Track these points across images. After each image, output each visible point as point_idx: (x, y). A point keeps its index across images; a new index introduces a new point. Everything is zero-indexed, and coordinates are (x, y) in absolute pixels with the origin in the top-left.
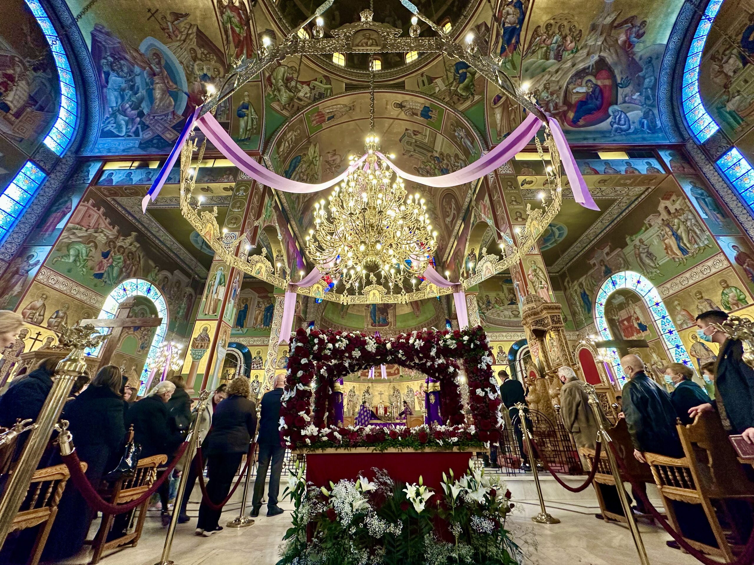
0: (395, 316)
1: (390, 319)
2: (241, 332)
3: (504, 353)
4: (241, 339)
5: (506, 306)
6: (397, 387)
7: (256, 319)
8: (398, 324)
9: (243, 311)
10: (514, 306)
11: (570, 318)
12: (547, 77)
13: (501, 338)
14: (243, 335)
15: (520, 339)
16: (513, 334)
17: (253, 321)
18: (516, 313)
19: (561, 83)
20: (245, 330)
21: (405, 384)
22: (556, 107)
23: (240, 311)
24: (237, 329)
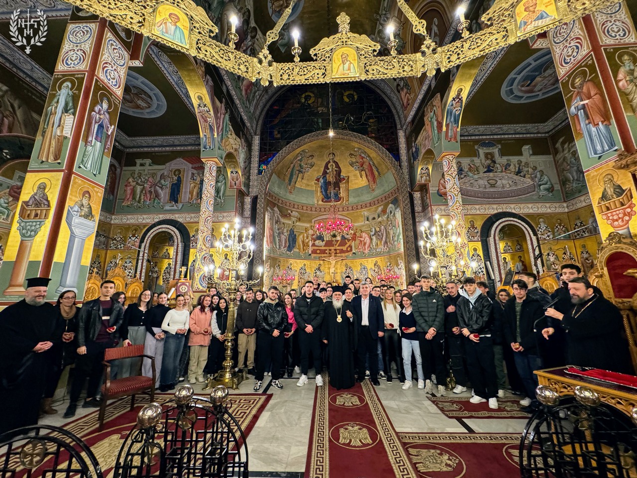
0: (348, 190)
1: (342, 194)
2: (175, 208)
3: (476, 228)
4: (177, 216)
5: (481, 174)
6: (349, 264)
7: (191, 193)
8: (351, 200)
9: (176, 184)
10: (491, 174)
11: (557, 187)
13: (473, 212)
14: (179, 211)
15: (496, 212)
16: (488, 206)
17: (188, 195)
18: (492, 182)
20: (180, 206)
21: (359, 261)
23: (172, 185)
24: (171, 205)
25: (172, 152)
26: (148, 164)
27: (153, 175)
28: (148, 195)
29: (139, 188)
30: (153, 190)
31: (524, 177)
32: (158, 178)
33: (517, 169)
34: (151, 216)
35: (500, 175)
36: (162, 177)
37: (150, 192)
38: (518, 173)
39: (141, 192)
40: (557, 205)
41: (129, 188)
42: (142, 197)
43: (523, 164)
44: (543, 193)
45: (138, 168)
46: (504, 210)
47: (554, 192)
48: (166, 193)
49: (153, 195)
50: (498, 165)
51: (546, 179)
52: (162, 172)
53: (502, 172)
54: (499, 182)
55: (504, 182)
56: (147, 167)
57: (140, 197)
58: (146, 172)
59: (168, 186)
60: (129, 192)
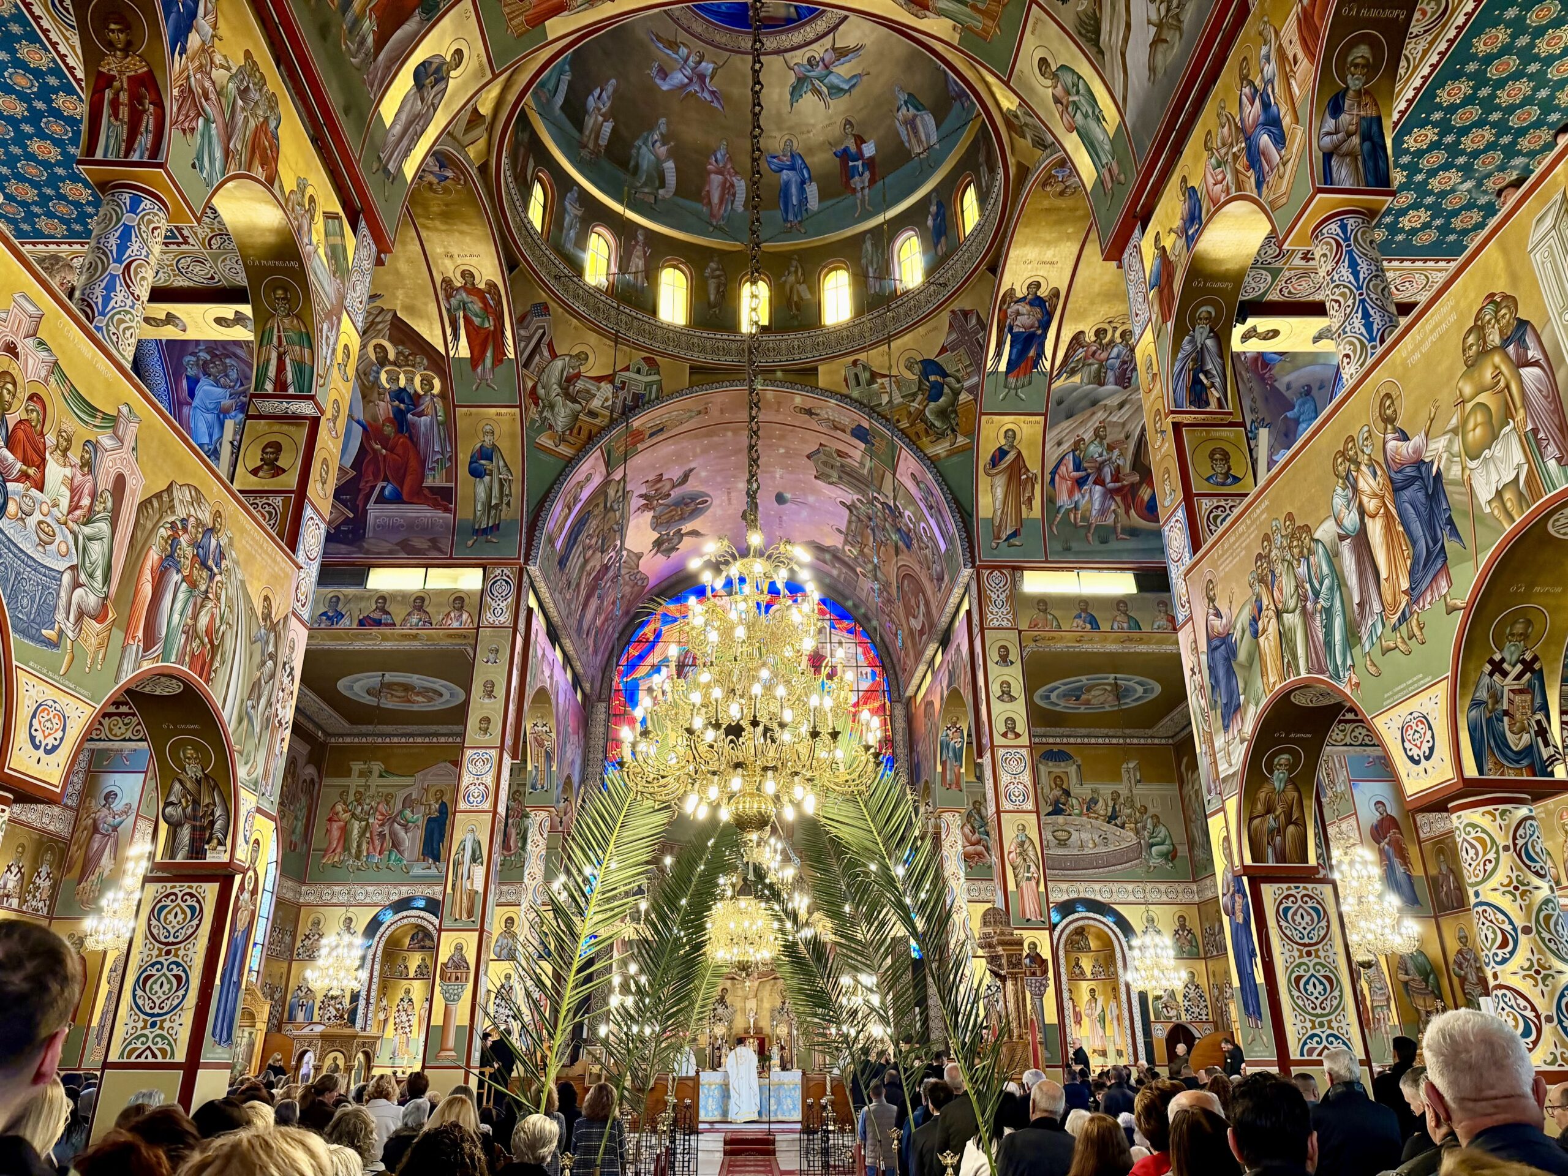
2: (434, 871)
10: (1060, 819)
11: (1183, 850)
12: (1100, 415)
15: (1065, 897)
18: (1061, 835)
19: (1130, 427)
22: (1116, 478)
23: (429, 820)
24: (425, 864)
25: (430, 747)
26: (376, 773)
27: (388, 799)
28: (377, 842)
29: (356, 827)
30: (387, 832)
31: (1123, 827)
32: (399, 806)
33: (1110, 809)
34: (385, 889)
35: (1078, 820)
36: (408, 802)
37: (382, 836)
38: (1111, 818)
39: (362, 834)
40: (1180, 887)
41: (335, 825)
42: (364, 846)
43: (1122, 800)
44: (1155, 861)
45: (354, 782)
46: (1082, 895)
47: (1176, 861)
48: (413, 839)
49: (388, 843)
50: (1074, 801)
51: (1162, 832)
52: (406, 791)
53: (1081, 814)
54: (1075, 836)
55: (1085, 836)
56: (375, 781)
57: (359, 846)
58: (372, 791)
59: (420, 823)
60: (336, 833)
